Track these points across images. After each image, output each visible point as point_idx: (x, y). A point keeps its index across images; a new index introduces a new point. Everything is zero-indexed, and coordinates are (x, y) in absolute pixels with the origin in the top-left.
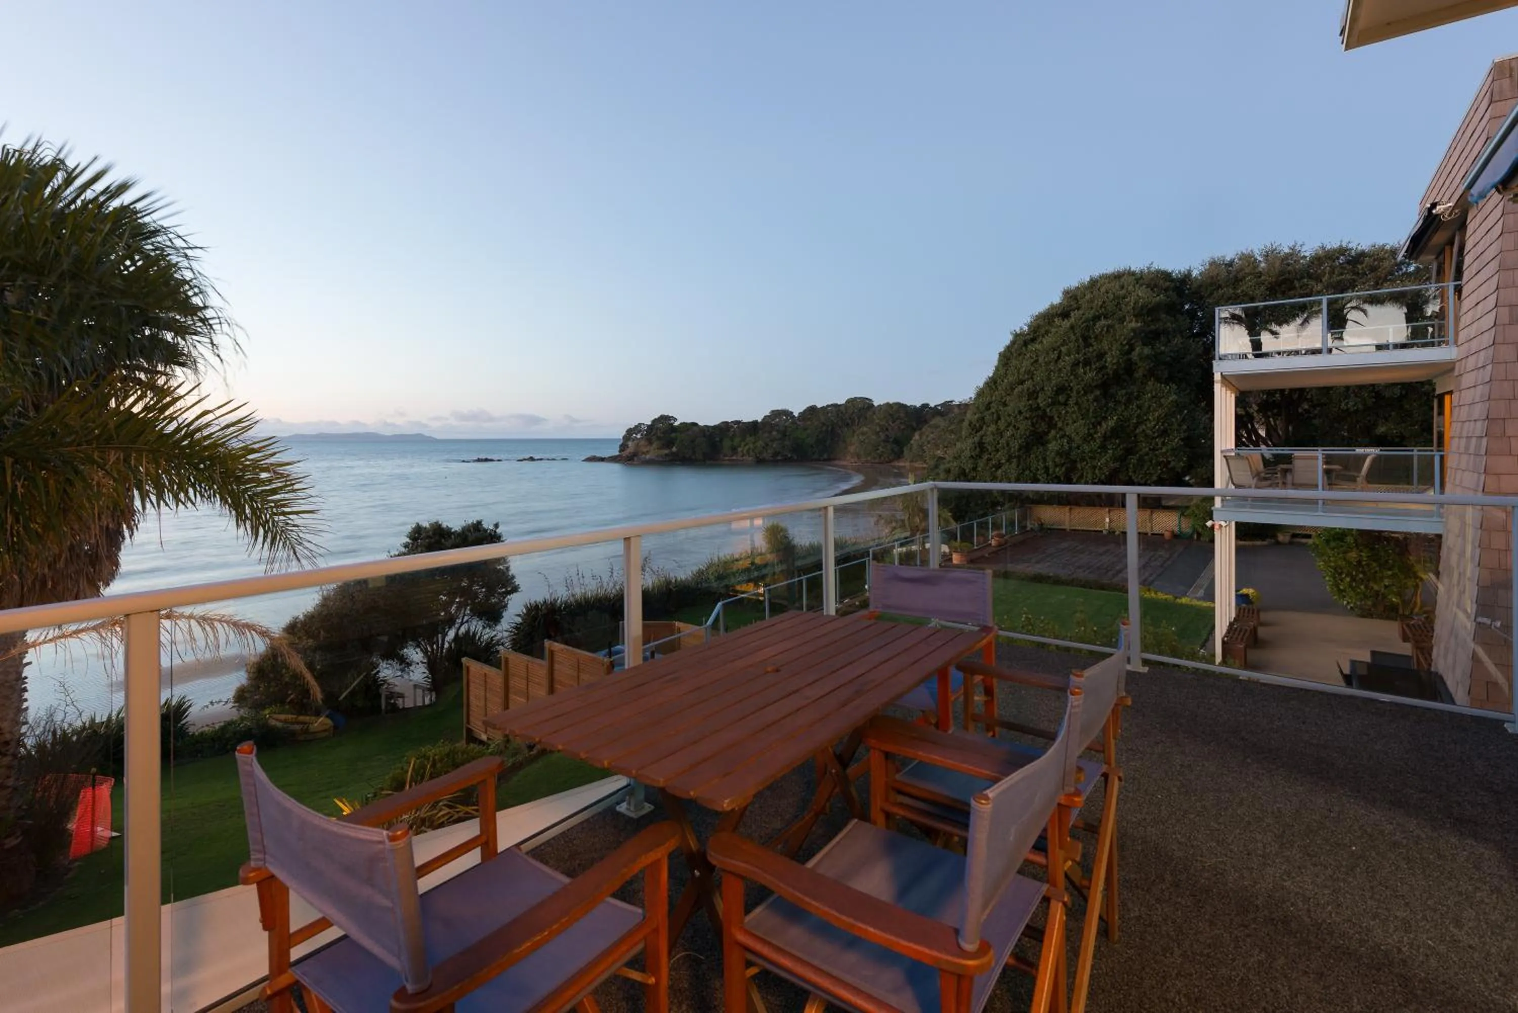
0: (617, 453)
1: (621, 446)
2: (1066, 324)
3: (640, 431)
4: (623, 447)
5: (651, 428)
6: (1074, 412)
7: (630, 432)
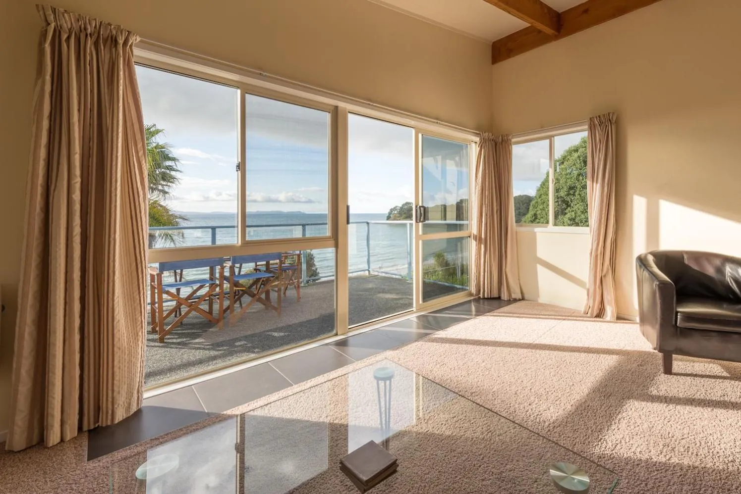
2: (576, 155)
3: (396, 210)
4: (388, 217)
5: (401, 208)
6: (578, 199)
7: (392, 210)
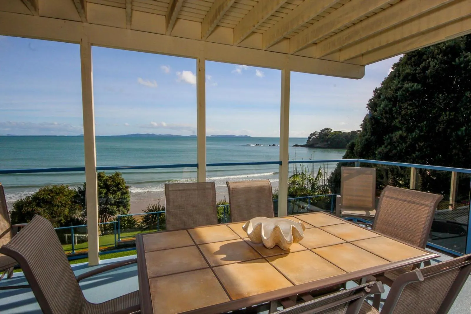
0: (306, 144)
1: (307, 141)
3: (315, 135)
4: (308, 141)
5: (320, 133)
7: (311, 135)
